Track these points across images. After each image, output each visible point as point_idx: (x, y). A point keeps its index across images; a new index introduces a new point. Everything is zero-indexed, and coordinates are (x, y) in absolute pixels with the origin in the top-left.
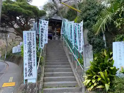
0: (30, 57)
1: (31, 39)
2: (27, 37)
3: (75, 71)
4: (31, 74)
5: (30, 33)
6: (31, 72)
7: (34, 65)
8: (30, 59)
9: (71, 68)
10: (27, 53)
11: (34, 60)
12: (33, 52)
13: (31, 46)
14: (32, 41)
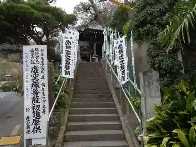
0: (35, 96)
1: (37, 61)
2: (30, 56)
3: (125, 120)
4: (38, 129)
5: (37, 50)
6: (38, 126)
7: (44, 111)
8: (36, 100)
9: (117, 113)
10: (30, 88)
11: (44, 101)
12: (41, 86)
13: (38, 75)
14: (39, 65)
